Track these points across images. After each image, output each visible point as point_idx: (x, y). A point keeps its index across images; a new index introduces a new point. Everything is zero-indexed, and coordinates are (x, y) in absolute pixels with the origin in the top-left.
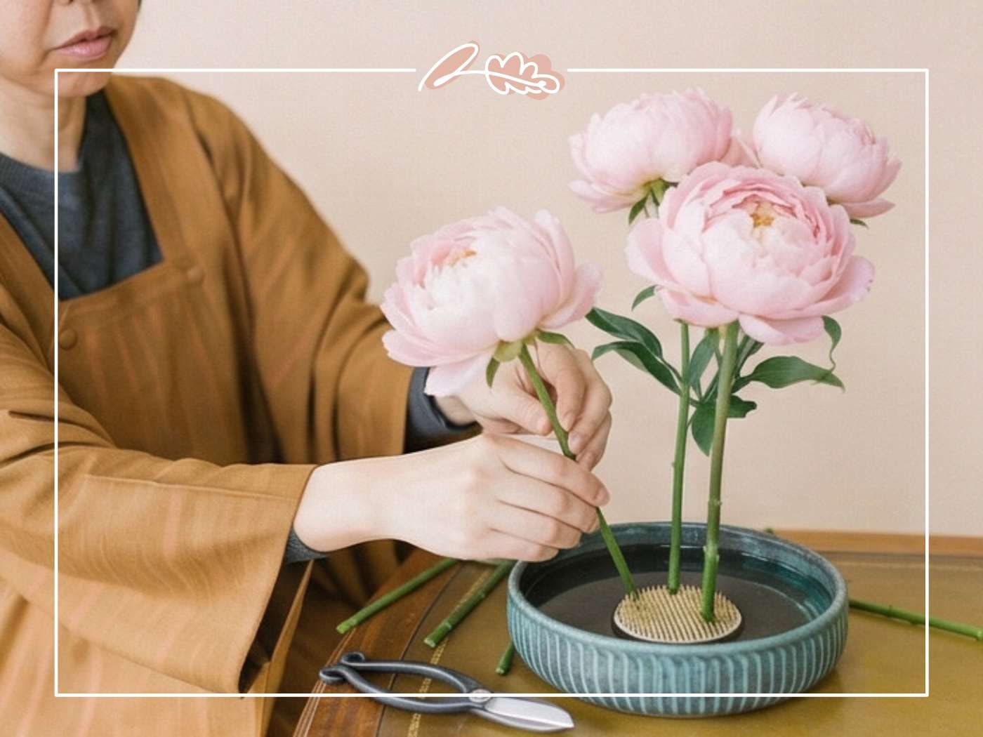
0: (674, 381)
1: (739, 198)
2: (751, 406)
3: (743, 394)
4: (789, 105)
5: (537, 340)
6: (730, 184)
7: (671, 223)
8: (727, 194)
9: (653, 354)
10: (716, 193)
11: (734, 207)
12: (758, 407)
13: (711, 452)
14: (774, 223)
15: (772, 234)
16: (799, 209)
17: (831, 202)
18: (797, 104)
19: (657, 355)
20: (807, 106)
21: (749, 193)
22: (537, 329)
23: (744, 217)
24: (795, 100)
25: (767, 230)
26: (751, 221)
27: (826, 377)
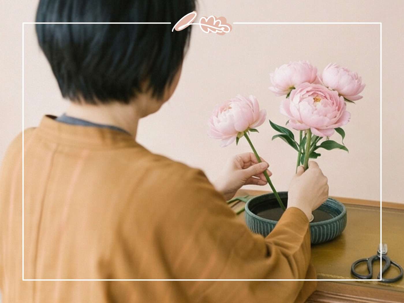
0: (297, 146)
1: (311, 93)
2: (319, 155)
3: (317, 151)
4: (332, 67)
5: (249, 131)
6: (309, 89)
7: (292, 100)
8: (308, 92)
9: (291, 139)
10: (304, 92)
11: (309, 96)
12: (321, 155)
13: (304, 164)
14: (321, 101)
15: (319, 104)
16: (328, 97)
17: (340, 95)
18: (335, 66)
19: (293, 139)
20: (337, 67)
21: (314, 92)
22: (249, 128)
23: (311, 99)
24: (335, 65)
25: (318, 103)
26: (313, 100)
27: (343, 148)
